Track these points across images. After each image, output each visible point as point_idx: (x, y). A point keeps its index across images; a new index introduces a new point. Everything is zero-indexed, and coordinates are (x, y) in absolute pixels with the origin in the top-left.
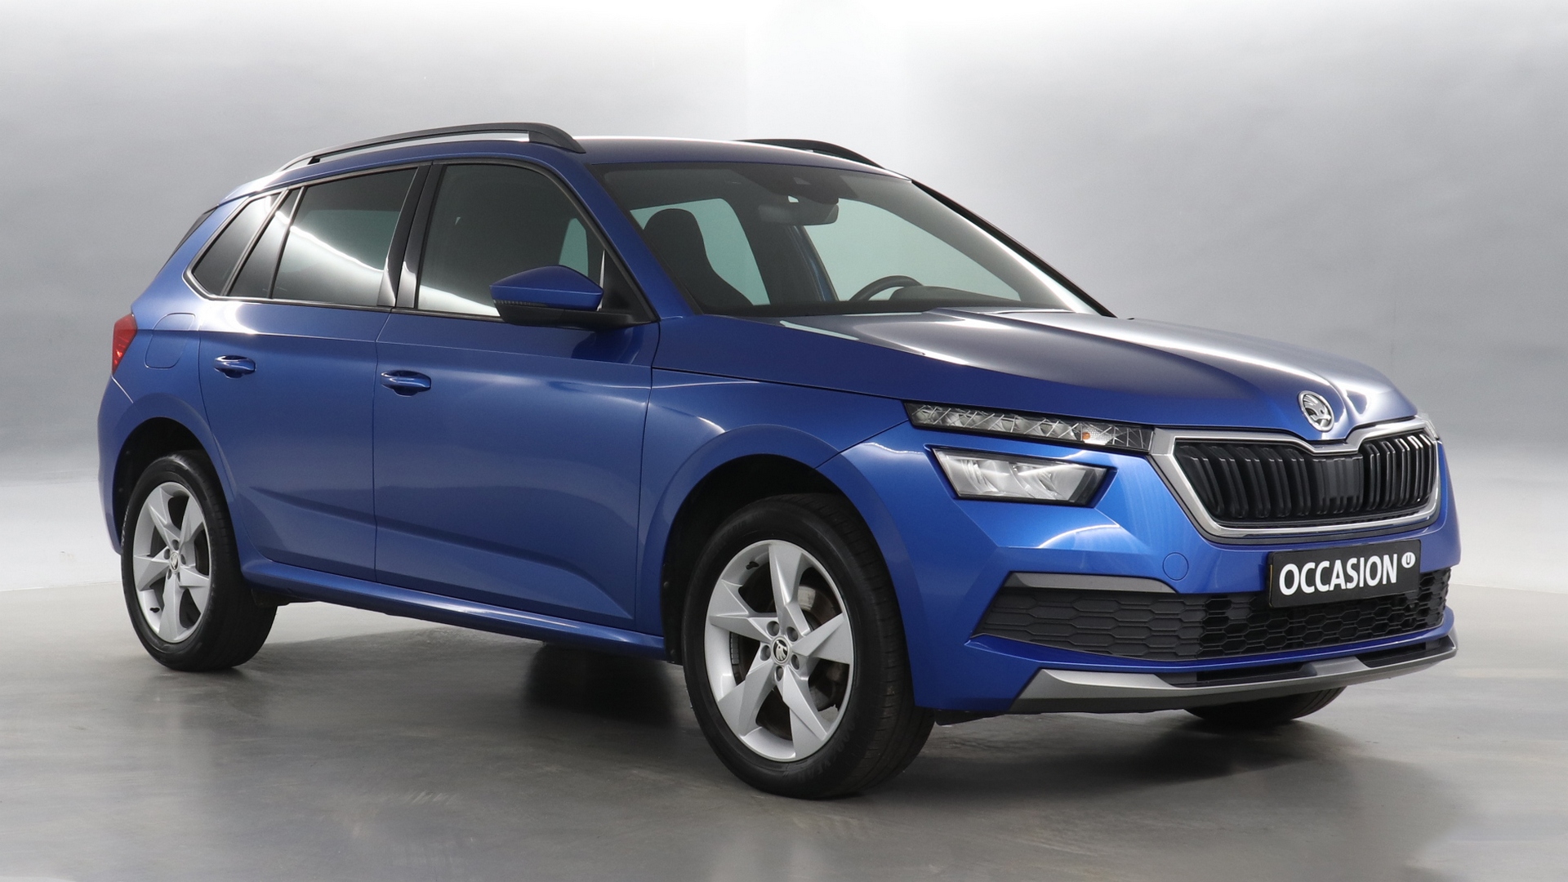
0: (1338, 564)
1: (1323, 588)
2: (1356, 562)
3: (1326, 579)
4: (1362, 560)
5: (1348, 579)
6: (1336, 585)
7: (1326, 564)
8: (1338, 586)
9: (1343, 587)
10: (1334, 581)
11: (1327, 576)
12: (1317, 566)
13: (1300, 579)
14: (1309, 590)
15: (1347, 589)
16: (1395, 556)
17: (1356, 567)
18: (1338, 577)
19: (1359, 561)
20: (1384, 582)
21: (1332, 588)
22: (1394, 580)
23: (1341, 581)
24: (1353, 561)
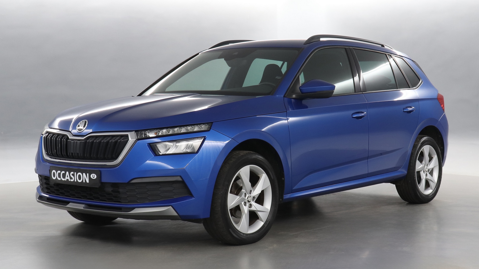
0: (67, 173)
1: (63, 179)
2: (73, 173)
3: (64, 177)
4: (75, 173)
5: (71, 178)
6: (67, 179)
7: (63, 172)
8: (68, 180)
9: (69, 180)
10: (66, 178)
11: (64, 176)
12: (61, 172)
13: (57, 175)
14: (59, 179)
15: (70, 181)
16: (88, 174)
17: (73, 175)
18: (67, 177)
19: (74, 173)
20: (84, 182)
21: (66, 180)
22: (88, 181)
23: (69, 178)
24: (72, 173)
